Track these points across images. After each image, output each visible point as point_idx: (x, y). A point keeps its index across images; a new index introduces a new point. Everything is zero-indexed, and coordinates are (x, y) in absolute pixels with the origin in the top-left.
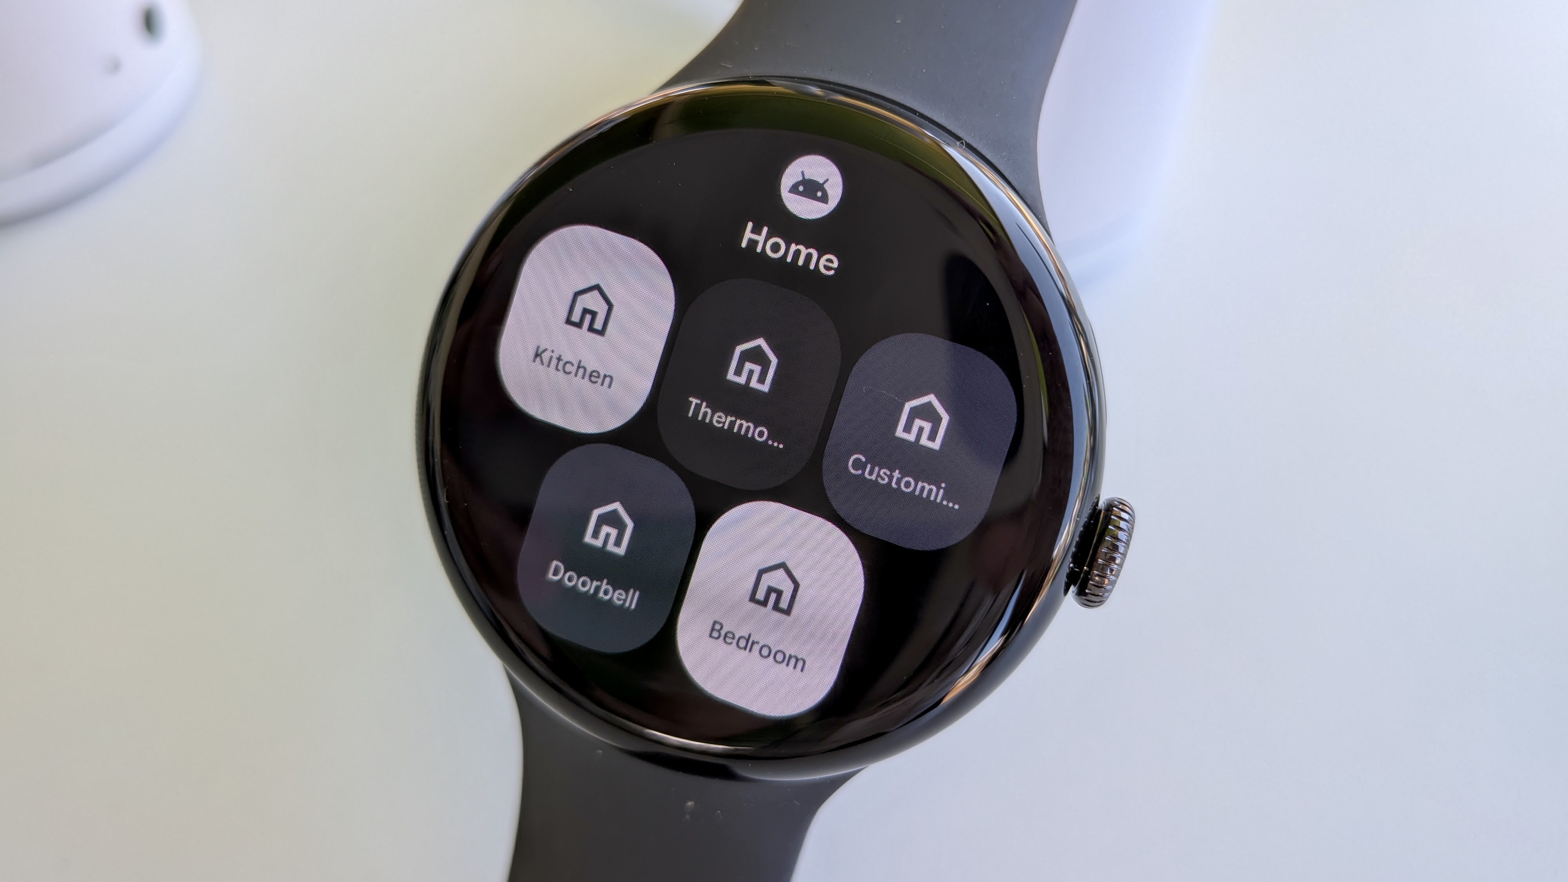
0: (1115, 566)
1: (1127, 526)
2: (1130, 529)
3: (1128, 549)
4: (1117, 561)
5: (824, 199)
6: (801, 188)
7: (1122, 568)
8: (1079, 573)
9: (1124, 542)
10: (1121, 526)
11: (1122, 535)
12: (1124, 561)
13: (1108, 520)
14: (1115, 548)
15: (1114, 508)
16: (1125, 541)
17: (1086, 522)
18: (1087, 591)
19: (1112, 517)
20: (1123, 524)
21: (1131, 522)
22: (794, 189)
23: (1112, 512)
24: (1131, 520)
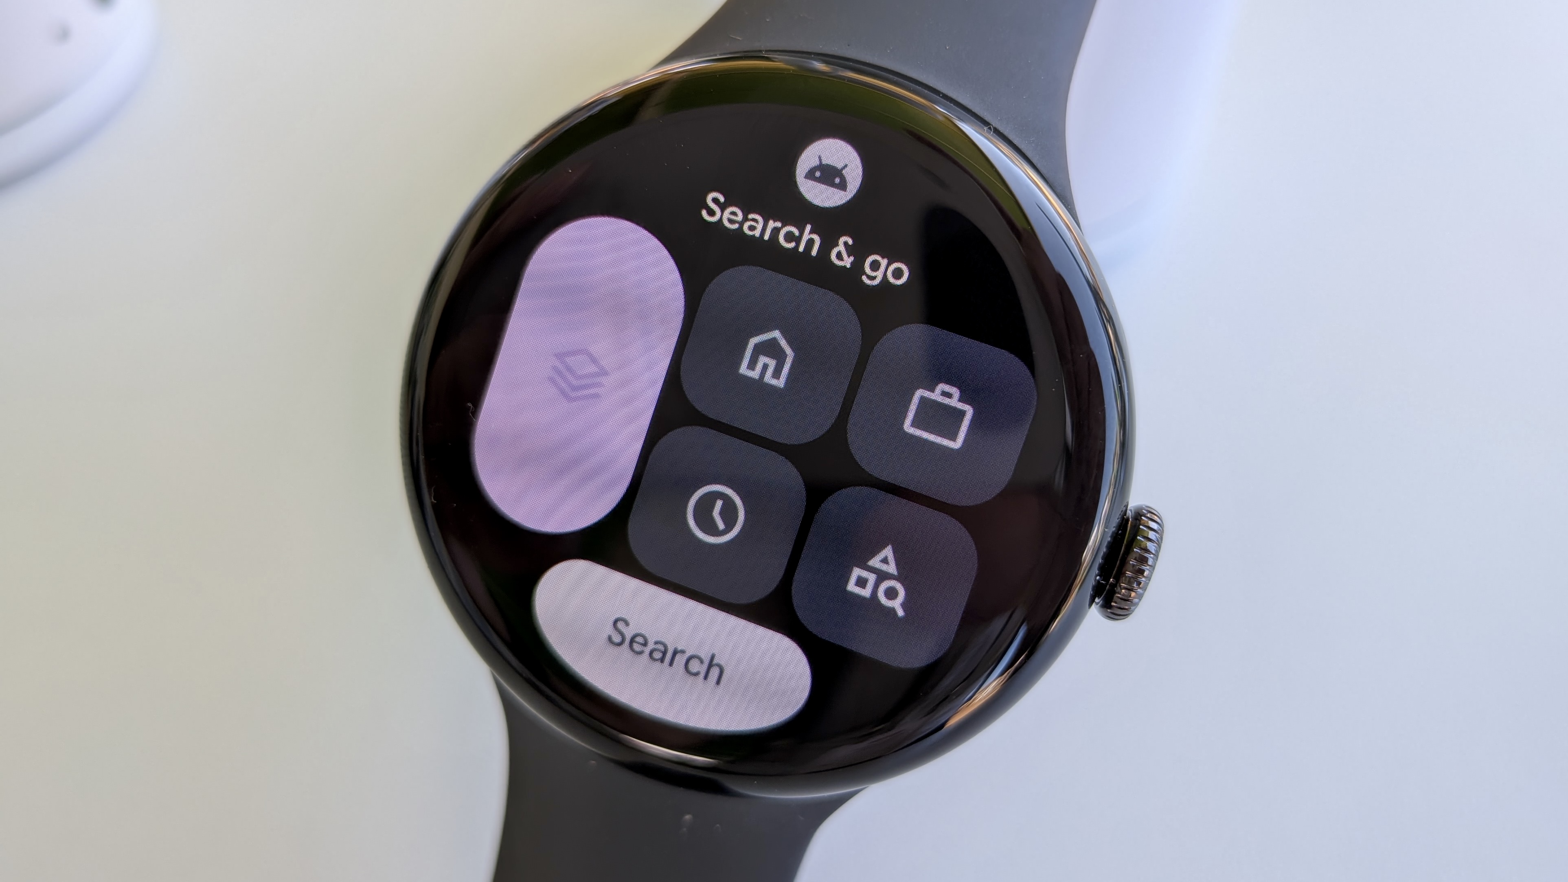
0: (1143, 579)
1: (1156, 537)
2: (1159, 540)
3: (1157, 560)
4: (1146, 574)
5: (843, 186)
6: (818, 174)
7: (1149, 580)
8: (1104, 586)
9: (1153, 554)
10: (1150, 536)
11: (1151, 546)
12: (1152, 573)
13: (1136, 531)
14: (1143, 560)
15: (1143, 518)
16: (1154, 552)
17: (1113, 532)
18: (1113, 604)
19: (1141, 527)
20: (1151, 534)
21: (1160, 532)
22: (810, 175)
23: (1140, 521)
24: (1160, 530)
